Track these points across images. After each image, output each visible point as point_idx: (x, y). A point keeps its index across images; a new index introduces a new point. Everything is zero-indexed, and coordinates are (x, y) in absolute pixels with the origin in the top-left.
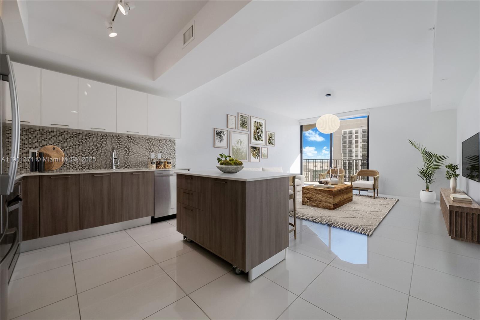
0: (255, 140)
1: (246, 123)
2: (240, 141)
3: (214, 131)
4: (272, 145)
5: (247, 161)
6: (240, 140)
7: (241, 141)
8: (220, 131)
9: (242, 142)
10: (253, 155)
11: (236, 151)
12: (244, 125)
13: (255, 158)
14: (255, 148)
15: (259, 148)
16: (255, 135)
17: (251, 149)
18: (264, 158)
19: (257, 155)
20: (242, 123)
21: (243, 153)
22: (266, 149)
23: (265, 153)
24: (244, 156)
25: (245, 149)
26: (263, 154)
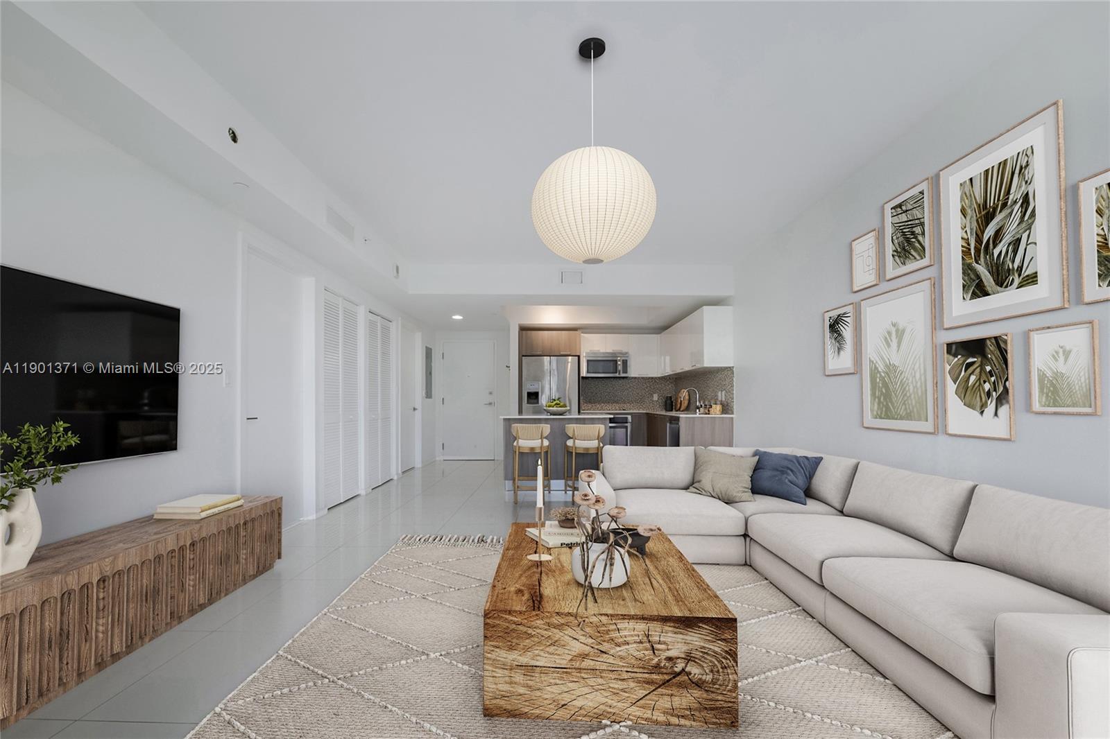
0: (975, 296)
1: (918, 230)
2: (897, 331)
3: (824, 319)
5: (928, 426)
6: (894, 325)
7: (901, 327)
9: (903, 331)
10: (964, 391)
12: (907, 242)
13: (976, 414)
14: (974, 348)
15: (1005, 342)
16: (975, 264)
17: (951, 357)
18: (1055, 413)
19: (989, 394)
20: (901, 239)
21: (911, 387)
22: (1077, 339)
23: (1061, 367)
24: (914, 403)
25: (919, 367)
26: (1040, 380)
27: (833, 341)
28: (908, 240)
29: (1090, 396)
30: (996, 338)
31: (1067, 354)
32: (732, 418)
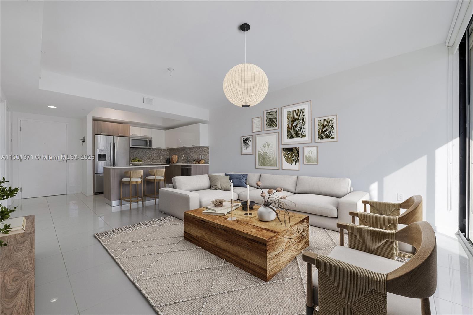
0: (290, 138)
1: (275, 120)
2: (268, 144)
3: (241, 139)
5: (277, 168)
6: (267, 143)
7: (269, 143)
8: (246, 137)
9: (270, 144)
10: (287, 160)
11: (263, 156)
14: (291, 150)
15: (298, 149)
16: (290, 131)
17: (284, 152)
18: (309, 164)
19: (294, 160)
20: (269, 121)
21: (272, 158)
22: (314, 149)
23: (310, 155)
24: (273, 162)
25: (274, 153)
26: (306, 157)
27: (245, 145)
28: (272, 122)
29: (316, 161)
30: (296, 148)
31: (312, 152)
32: (208, 165)
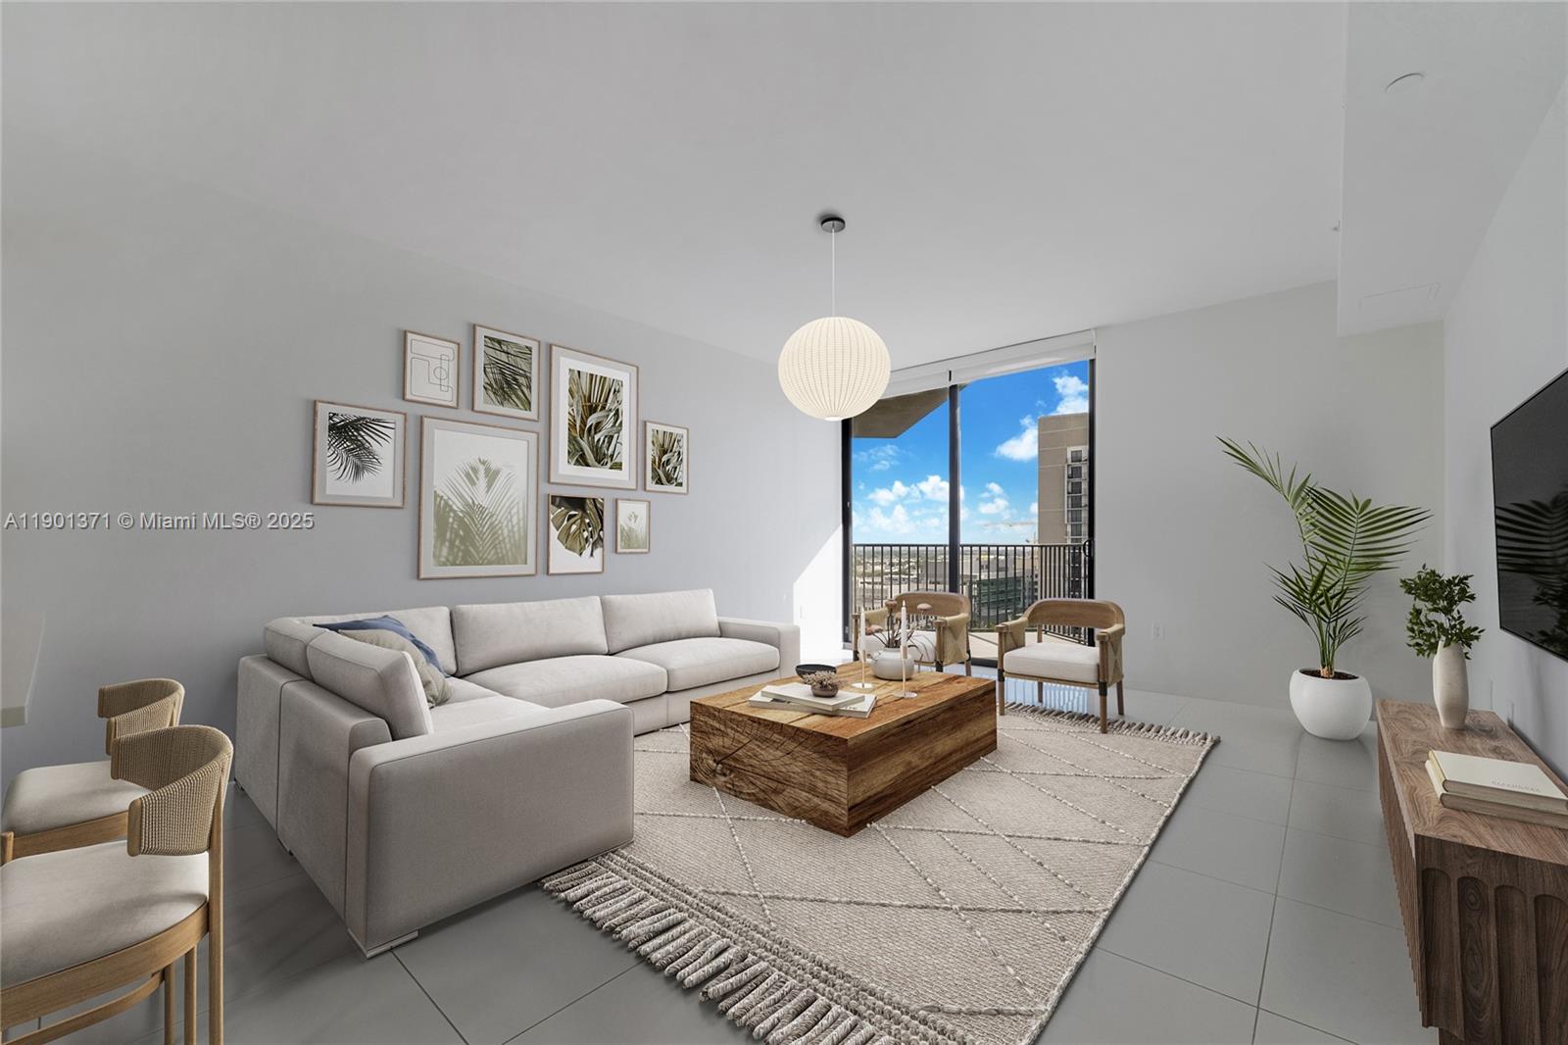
0: (578, 463)
1: (522, 380)
2: (487, 470)
3: (315, 413)
4: (672, 488)
5: (529, 569)
6: (484, 463)
7: (493, 467)
8: (352, 413)
9: (497, 473)
10: (566, 538)
11: (461, 520)
12: (508, 384)
13: (576, 555)
14: (578, 503)
15: (602, 505)
16: (579, 438)
17: (554, 508)
18: (631, 553)
19: (587, 540)
20: (498, 377)
21: (506, 531)
22: (641, 509)
23: (633, 525)
24: (508, 546)
25: (518, 512)
26: (622, 532)
27: (342, 453)
29: (648, 542)
30: (594, 500)
31: (636, 517)
